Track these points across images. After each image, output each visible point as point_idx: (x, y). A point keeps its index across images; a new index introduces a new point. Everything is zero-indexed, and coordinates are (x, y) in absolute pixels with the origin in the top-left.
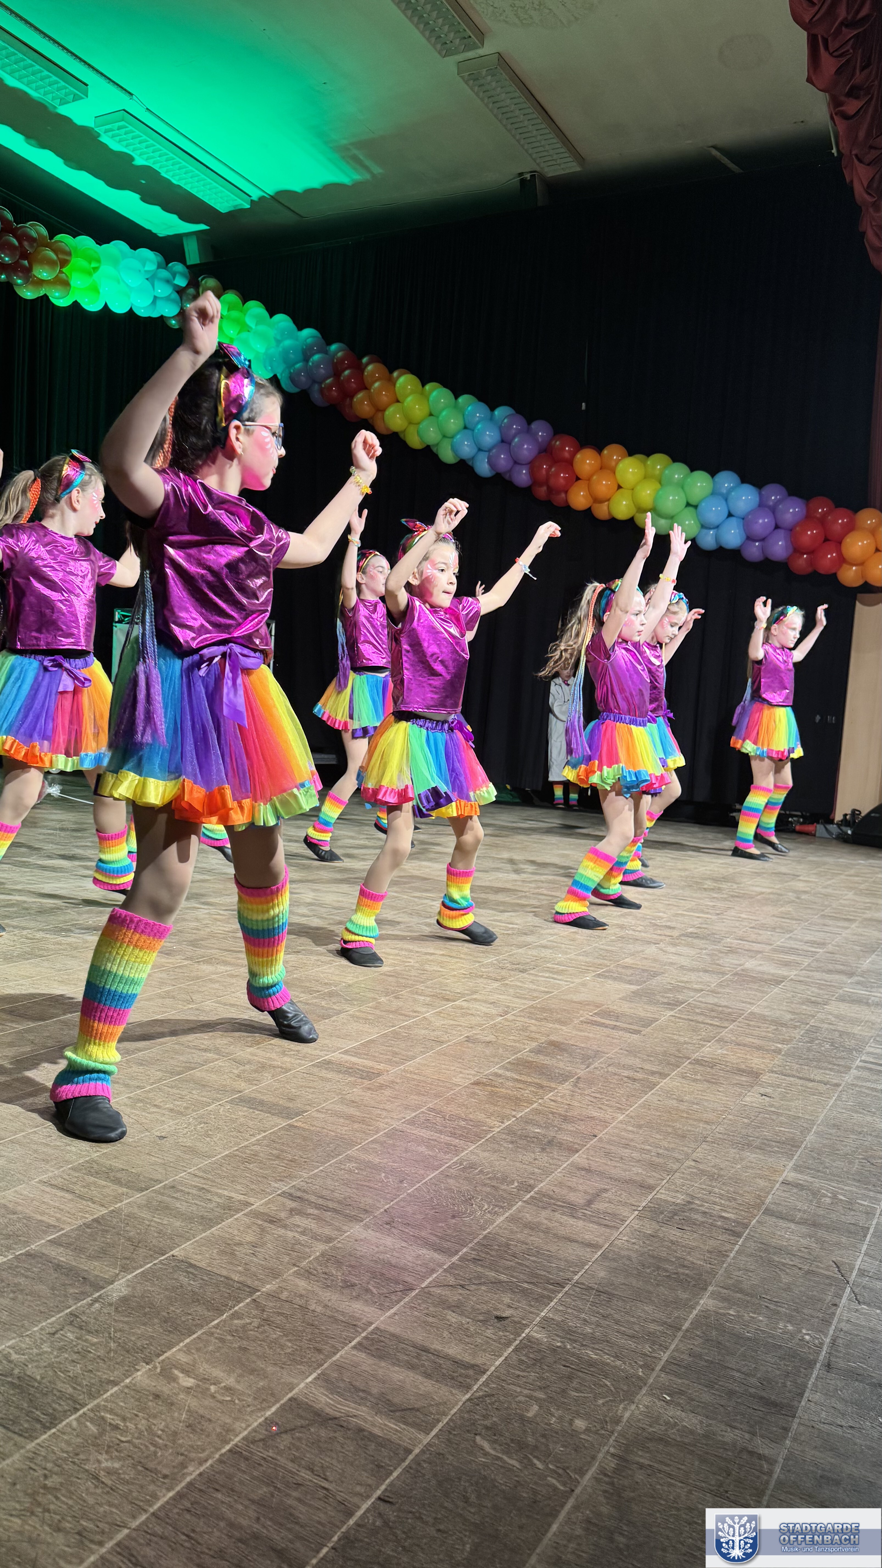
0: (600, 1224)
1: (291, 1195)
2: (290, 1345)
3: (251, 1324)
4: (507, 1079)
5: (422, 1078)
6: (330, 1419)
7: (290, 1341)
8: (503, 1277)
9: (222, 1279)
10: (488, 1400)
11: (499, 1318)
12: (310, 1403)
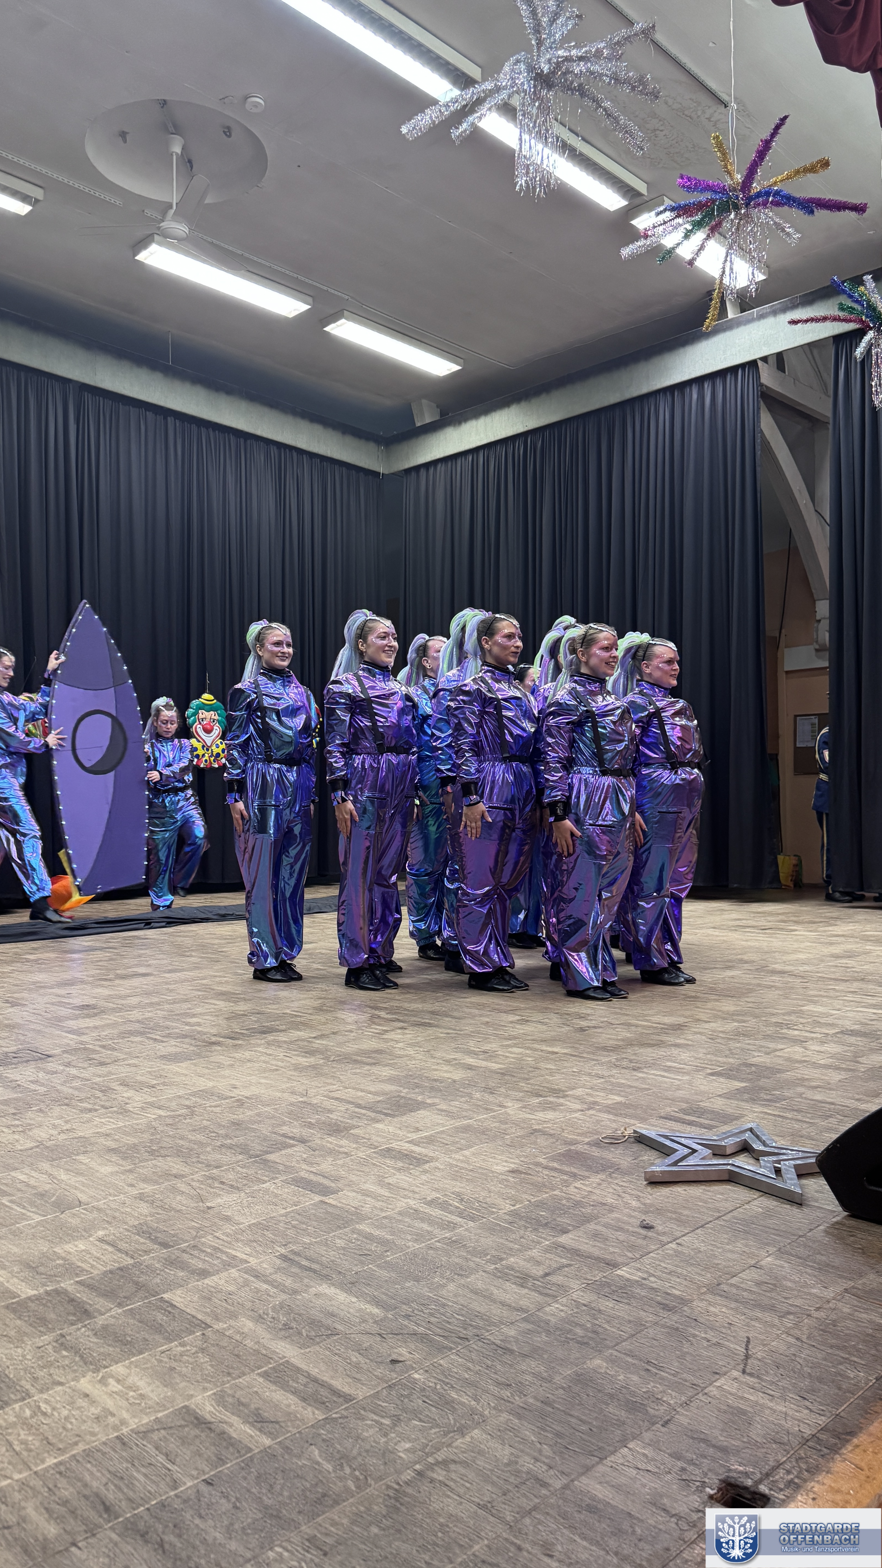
0: (541, 1293)
1: (286, 1257)
2: (209, 1368)
3: (188, 1351)
4: (546, 1168)
5: (466, 1166)
6: (205, 1423)
7: (212, 1366)
8: (421, 1330)
9: (189, 1317)
10: (340, 1421)
11: (394, 1362)
12: (198, 1411)
